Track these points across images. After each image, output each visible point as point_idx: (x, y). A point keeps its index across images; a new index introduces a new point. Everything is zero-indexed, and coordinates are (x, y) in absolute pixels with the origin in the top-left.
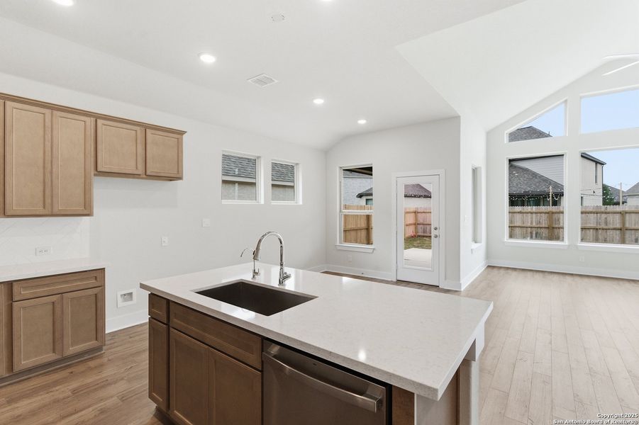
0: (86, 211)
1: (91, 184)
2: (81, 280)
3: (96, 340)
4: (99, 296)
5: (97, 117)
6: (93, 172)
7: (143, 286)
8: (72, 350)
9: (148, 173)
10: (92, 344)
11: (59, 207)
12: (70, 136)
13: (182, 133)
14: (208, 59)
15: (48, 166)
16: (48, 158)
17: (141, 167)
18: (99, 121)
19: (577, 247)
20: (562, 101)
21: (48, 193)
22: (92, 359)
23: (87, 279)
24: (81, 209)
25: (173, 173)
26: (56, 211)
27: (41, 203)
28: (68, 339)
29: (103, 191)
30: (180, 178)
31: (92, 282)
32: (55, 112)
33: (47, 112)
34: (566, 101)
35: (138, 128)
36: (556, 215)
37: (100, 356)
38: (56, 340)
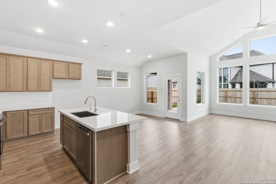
0: (50, 90)
1: (51, 81)
2: (47, 110)
3: (52, 129)
4: (53, 116)
5: (53, 61)
6: (52, 78)
7: (59, 111)
8: (45, 131)
9: (70, 78)
10: (51, 130)
11: (42, 89)
12: (46, 67)
13: (81, 64)
14: (85, 41)
15: (39, 76)
16: (39, 74)
17: (67, 76)
18: (54, 62)
19: (247, 106)
20: (241, 43)
21: (39, 84)
22: (51, 135)
23: (49, 110)
24: (48, 89)
25: (78, 77)
26: (41, 90)
27: (37, 88)
28: (44, 128)
29: (55, 83)
30: (81, 79)
31: (50, 111)
32: (41, 60)
33: (39, 60)
34: (243, 43)
35: (66, 63)
36: (257, 92)
37: (53, 134)
38: (40, 128)
